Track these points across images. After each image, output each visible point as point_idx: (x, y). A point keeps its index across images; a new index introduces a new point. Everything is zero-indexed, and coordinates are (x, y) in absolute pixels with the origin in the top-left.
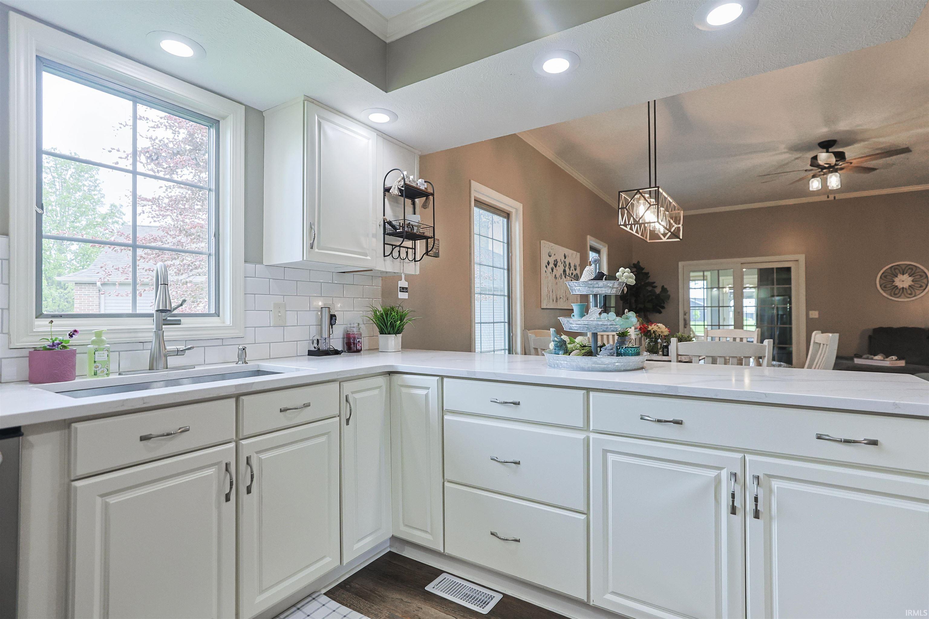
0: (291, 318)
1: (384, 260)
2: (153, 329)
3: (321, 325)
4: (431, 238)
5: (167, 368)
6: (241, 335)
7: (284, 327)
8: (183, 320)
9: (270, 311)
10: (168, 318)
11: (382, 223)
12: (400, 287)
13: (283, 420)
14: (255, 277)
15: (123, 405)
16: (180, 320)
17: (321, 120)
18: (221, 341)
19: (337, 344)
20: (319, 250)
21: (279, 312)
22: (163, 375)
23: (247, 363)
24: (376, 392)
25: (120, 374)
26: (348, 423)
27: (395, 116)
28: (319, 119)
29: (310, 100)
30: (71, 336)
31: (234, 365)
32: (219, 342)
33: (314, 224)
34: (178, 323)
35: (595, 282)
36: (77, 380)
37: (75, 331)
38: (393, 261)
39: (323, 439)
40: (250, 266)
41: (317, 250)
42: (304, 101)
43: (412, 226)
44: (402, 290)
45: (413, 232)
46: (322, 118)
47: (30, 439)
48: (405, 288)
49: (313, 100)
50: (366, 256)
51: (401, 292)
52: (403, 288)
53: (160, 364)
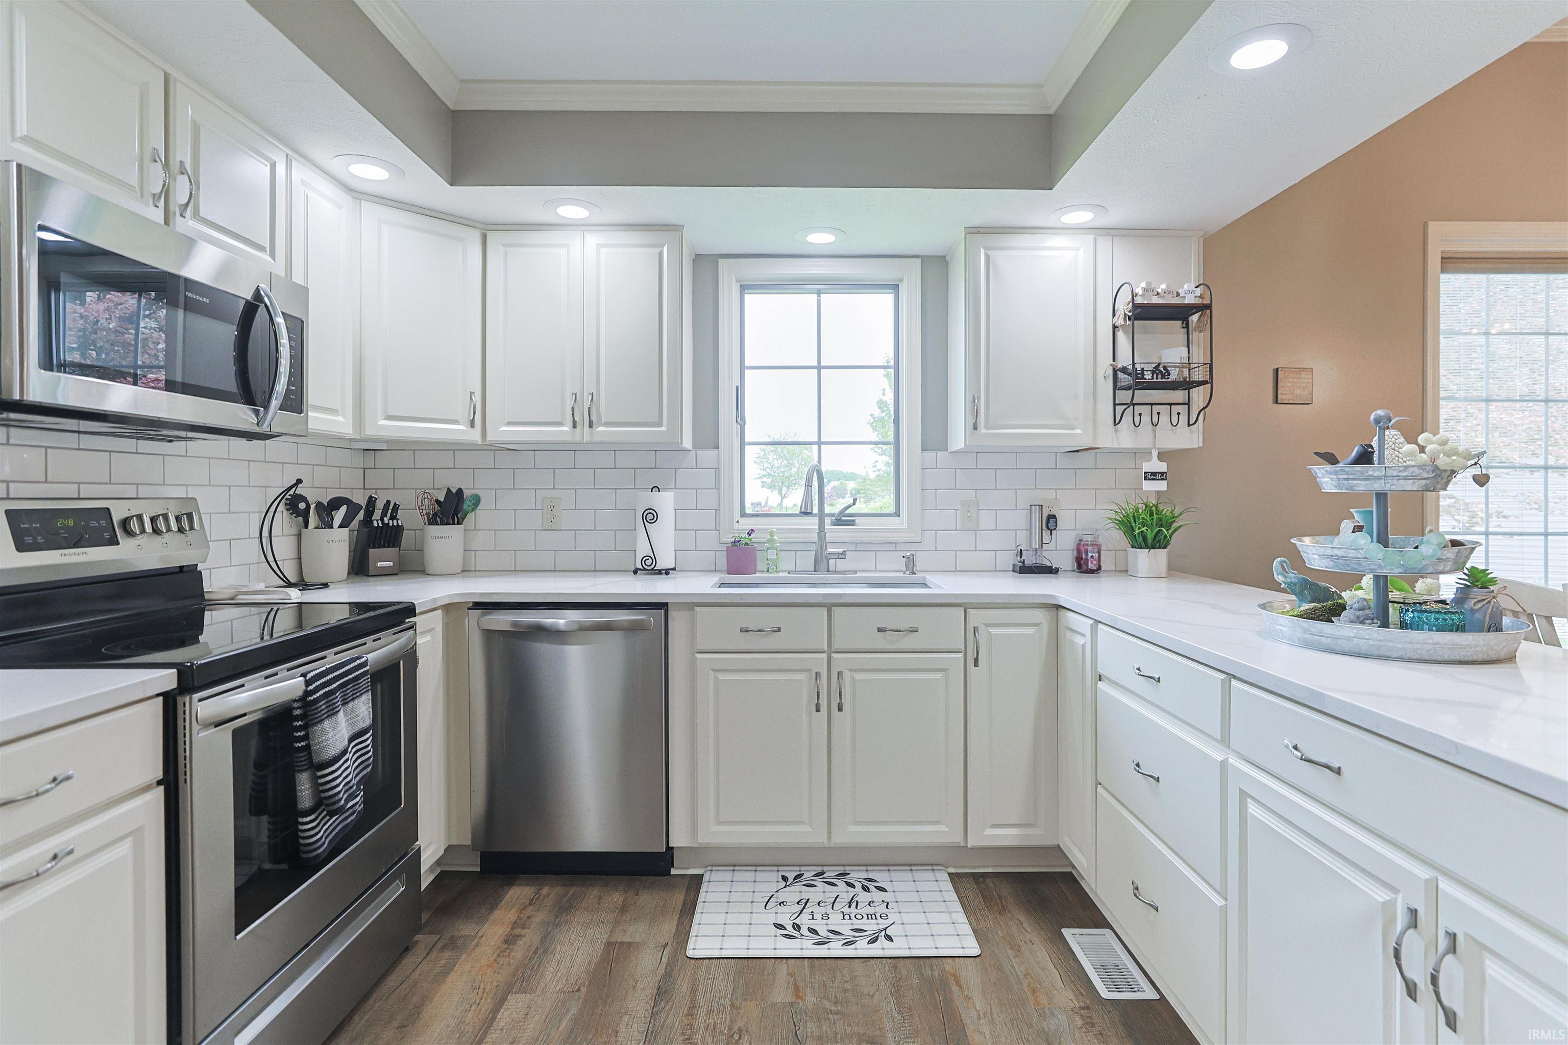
0: (986, 520)
1: (1116, 431)
2: (816, 529)
3: (1030, 530)
4: (1204, 383)
5: (828, 571)
6: (917, 539)
7: (976, 531)
8: (858, 520)
9: (956, 510)
10: (843, 518)
11: (1111, 372)
12: (1145, 473)
13: (881, 641)
14: (937, 468)
15: (725, 598)
16: (854, 521)
17: (988, 252)
18: (893, 546)
19: (1063, 559)
20: (987, 430)
21: (969, 511)
22: (821, 578)
23: (915, 574)
24: (1030, 630)
25: (789, 573)
26: (976, 665)
27: (1100, 208)
28: (987, 252)
29: (974, 230)
30: (749, 534)
31: (901, 574)
32: (893, 547)
33: (979, 397)
34: (852, 523)
35: (1358, 468)
36: (757, 575)
37: (752, 530)
38: (1135, 431)
39: (938, 676)
40: (930, 455)
41: (984, 431)
42: (966, 234)
43: (1165, 368)
44: (1152, 477)
45: (1168, 378)
46: (991, 249)
47: (671, 613)
48: (1159, 473)
49: (978, 230)
50: (1073, 430)
51: (1149, 479)
52: (1154, 474)
53: (823, 566)
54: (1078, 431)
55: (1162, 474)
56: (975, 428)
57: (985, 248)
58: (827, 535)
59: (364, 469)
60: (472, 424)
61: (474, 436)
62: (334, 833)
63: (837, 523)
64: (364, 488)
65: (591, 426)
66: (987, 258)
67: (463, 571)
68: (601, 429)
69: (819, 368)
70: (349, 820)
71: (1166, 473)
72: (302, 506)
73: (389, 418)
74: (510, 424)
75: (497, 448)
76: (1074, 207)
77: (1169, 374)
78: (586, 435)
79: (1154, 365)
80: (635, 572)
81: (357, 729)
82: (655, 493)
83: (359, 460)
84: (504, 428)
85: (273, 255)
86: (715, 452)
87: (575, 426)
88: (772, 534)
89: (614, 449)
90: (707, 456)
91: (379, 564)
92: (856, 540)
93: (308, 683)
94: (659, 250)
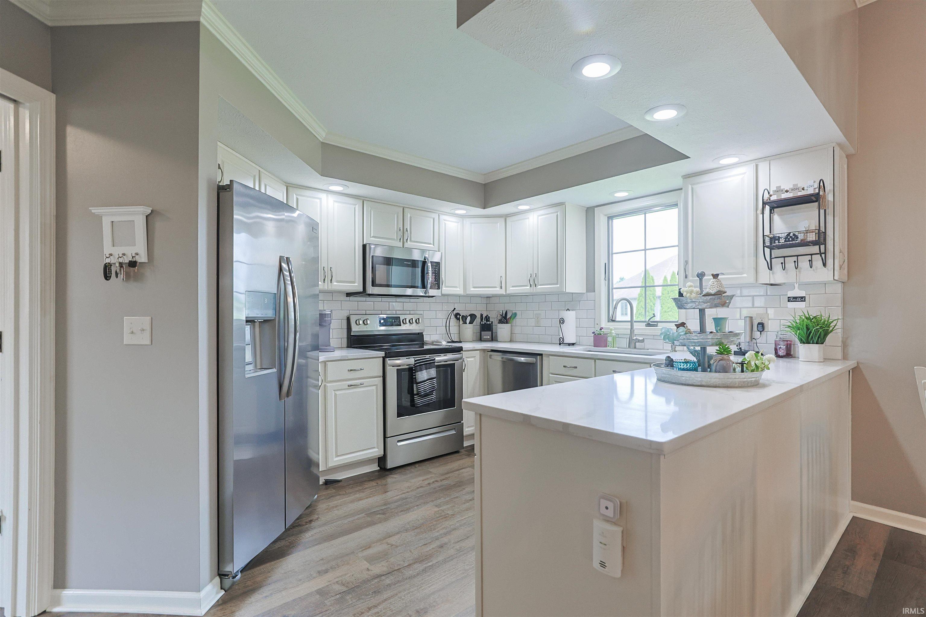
1: (772, 274)
3: (745, 331)
5: (636, 348)
8: (659, 324)
10: (651, 323)
12: (788, 297)
16: (656, 325)
17: (693, 186)
22: (631, 350)
30: (601, 330)
33: (688, 261)
42: (683, 179)
43: (794, 235)
44: (794, 300)
45: (797, 241)
46: (694, 184)
47: (544, 358)
48: (799, 297)
49: (689, 176)
50: (742, 275)
51: (792, 301)
52: (794, 298)
53: (632, 345)
54: (745, 275)
55: (802, 298)
56: (686, 277)
57: (691, 185)
58: (635, 331)
59: (487, 304)
60: (501, 288)
61: (503, 292)
62: (424, 403)
63: (648, 325)
64: (487, 311)
65: (535, 286)
66: (692, 189)
67: (510, 341)
68: (539, 287)
69: (645, 250)
70: (430, 402)
71: (805, 297)
72: (458, 316)
73: (474, 287)
74: (513, 287)
75: (510, 296)
76: (729, 156)
77: (798, 238)
78: (534, 290)
79: (786, 234)
80: (560, 344)
81: (430, 377)
82: (568, 311)
83: (485, 301)
84: (511, 288)
85: (434, 245)
86: (593, 293)
87: (531, 287)
88: (611, 330)
89: (545, 294)
90: (591, 294)
91: (485, 337)
92: (654, 334)
93: (415, 361)
94: (556, 214)
